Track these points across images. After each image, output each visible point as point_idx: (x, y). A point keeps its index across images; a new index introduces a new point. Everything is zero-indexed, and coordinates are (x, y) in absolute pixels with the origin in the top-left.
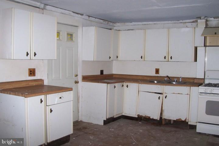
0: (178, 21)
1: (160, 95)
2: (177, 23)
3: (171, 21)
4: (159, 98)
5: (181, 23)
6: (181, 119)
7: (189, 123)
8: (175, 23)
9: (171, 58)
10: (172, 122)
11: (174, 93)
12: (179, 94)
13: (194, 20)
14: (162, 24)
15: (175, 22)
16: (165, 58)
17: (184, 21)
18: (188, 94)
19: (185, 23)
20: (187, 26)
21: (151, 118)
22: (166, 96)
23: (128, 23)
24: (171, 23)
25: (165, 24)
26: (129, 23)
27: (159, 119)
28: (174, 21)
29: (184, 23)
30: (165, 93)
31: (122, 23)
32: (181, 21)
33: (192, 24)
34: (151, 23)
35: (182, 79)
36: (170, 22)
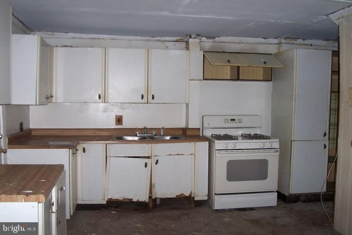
0: (153, 37)
1: (146, 160)
2: (152, 41)
3: (141, 36)
4: (146, 165)
5: (159, 41)
6: (183, 194)
7: (196, 199)
8: (148, 40)
9: (153, 97)
10: (158, 202)
11: (170, 155)
12: (178, 155)
13: (178, 38)
14: (125, 40)
15: (147, 38)
16: (142, 97)
17: (162, 39)
18: (192, 154)
19: (165, 41)
20: (167, 47)
21: (134, 200)
22: (157, 160)
23: (60, 34)
24: (141, 40)
25: (131, 40)
26: (63, 34)
27: (147, 201)
28: (146, 36)
29: (162, 41)
30: (155, 156)
31: (48, 33)
32: (158, 38)
33: (175, 45)
34: (106, 36)
35: (164, 131)
36: (139, 38)
